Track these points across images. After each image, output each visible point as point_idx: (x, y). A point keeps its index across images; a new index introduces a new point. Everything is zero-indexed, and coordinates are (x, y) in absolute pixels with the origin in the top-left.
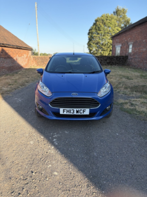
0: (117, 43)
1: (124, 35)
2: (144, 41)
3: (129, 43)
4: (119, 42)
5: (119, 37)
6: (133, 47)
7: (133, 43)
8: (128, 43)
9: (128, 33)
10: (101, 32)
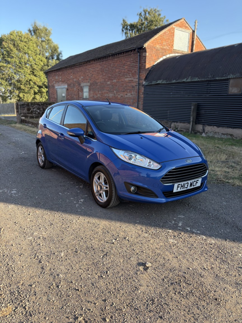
0: (57, 81)
1: (71, 71)
2: (109, 83)
3: (82, 85)
4: (63, 82)
5: (60, 73)
6: (90, 90)
7: (89, 84)
8: (79, 84)
9: (78, 69)
10: (14, 60)
